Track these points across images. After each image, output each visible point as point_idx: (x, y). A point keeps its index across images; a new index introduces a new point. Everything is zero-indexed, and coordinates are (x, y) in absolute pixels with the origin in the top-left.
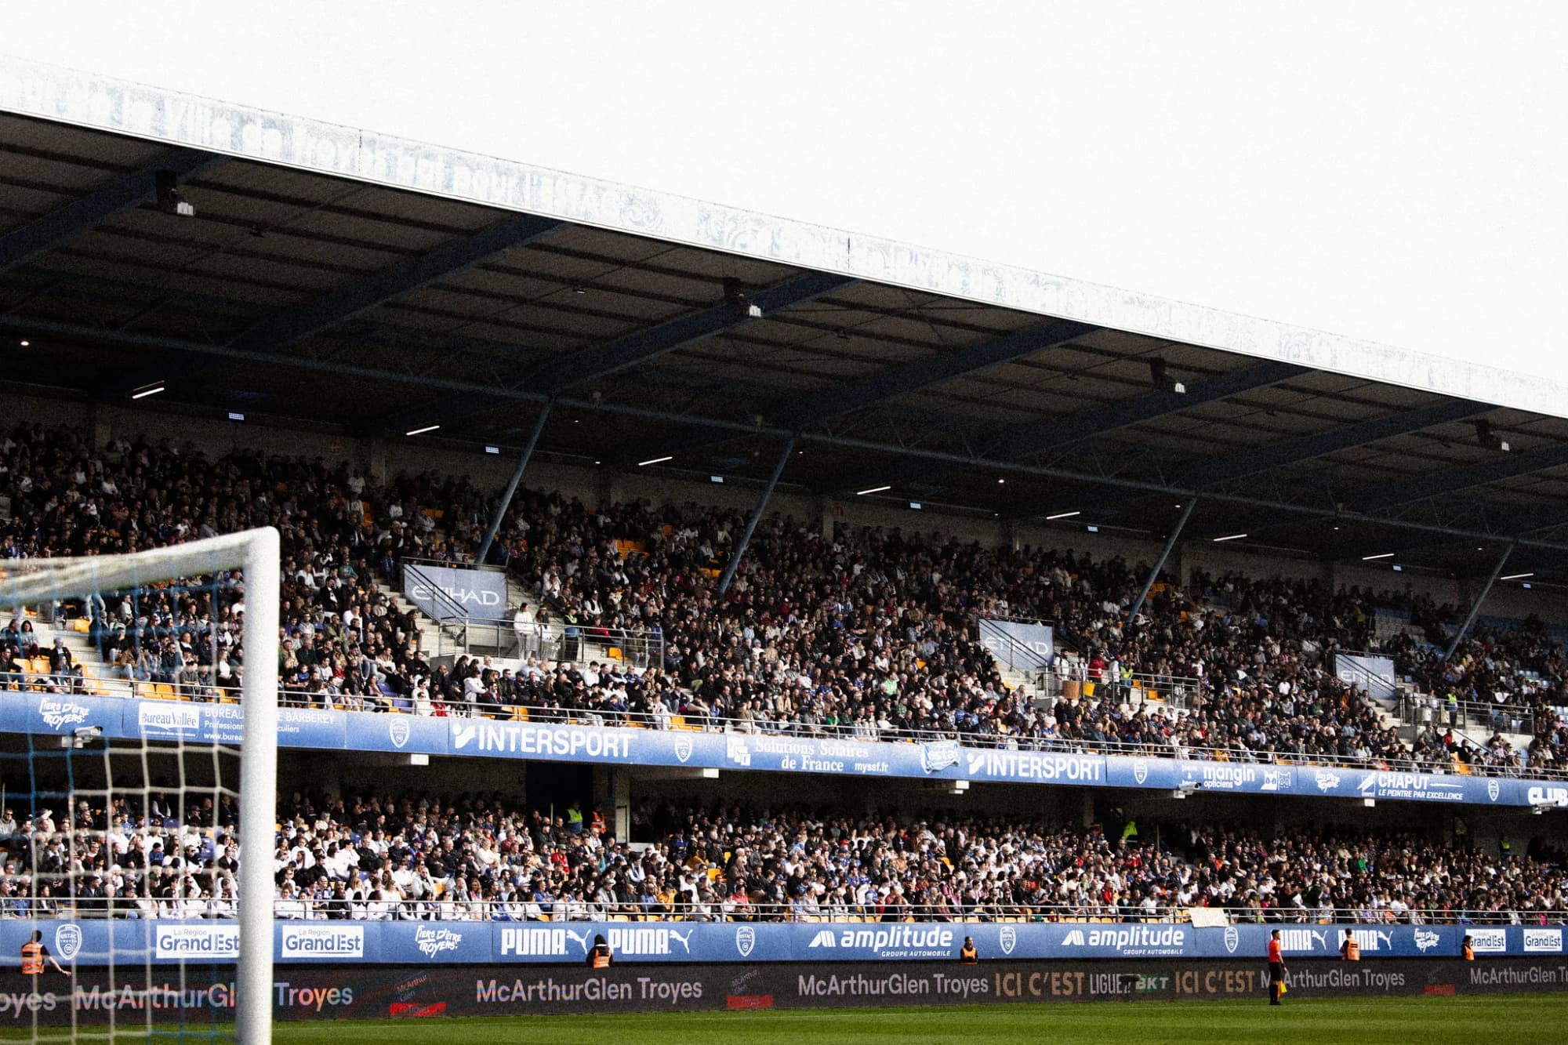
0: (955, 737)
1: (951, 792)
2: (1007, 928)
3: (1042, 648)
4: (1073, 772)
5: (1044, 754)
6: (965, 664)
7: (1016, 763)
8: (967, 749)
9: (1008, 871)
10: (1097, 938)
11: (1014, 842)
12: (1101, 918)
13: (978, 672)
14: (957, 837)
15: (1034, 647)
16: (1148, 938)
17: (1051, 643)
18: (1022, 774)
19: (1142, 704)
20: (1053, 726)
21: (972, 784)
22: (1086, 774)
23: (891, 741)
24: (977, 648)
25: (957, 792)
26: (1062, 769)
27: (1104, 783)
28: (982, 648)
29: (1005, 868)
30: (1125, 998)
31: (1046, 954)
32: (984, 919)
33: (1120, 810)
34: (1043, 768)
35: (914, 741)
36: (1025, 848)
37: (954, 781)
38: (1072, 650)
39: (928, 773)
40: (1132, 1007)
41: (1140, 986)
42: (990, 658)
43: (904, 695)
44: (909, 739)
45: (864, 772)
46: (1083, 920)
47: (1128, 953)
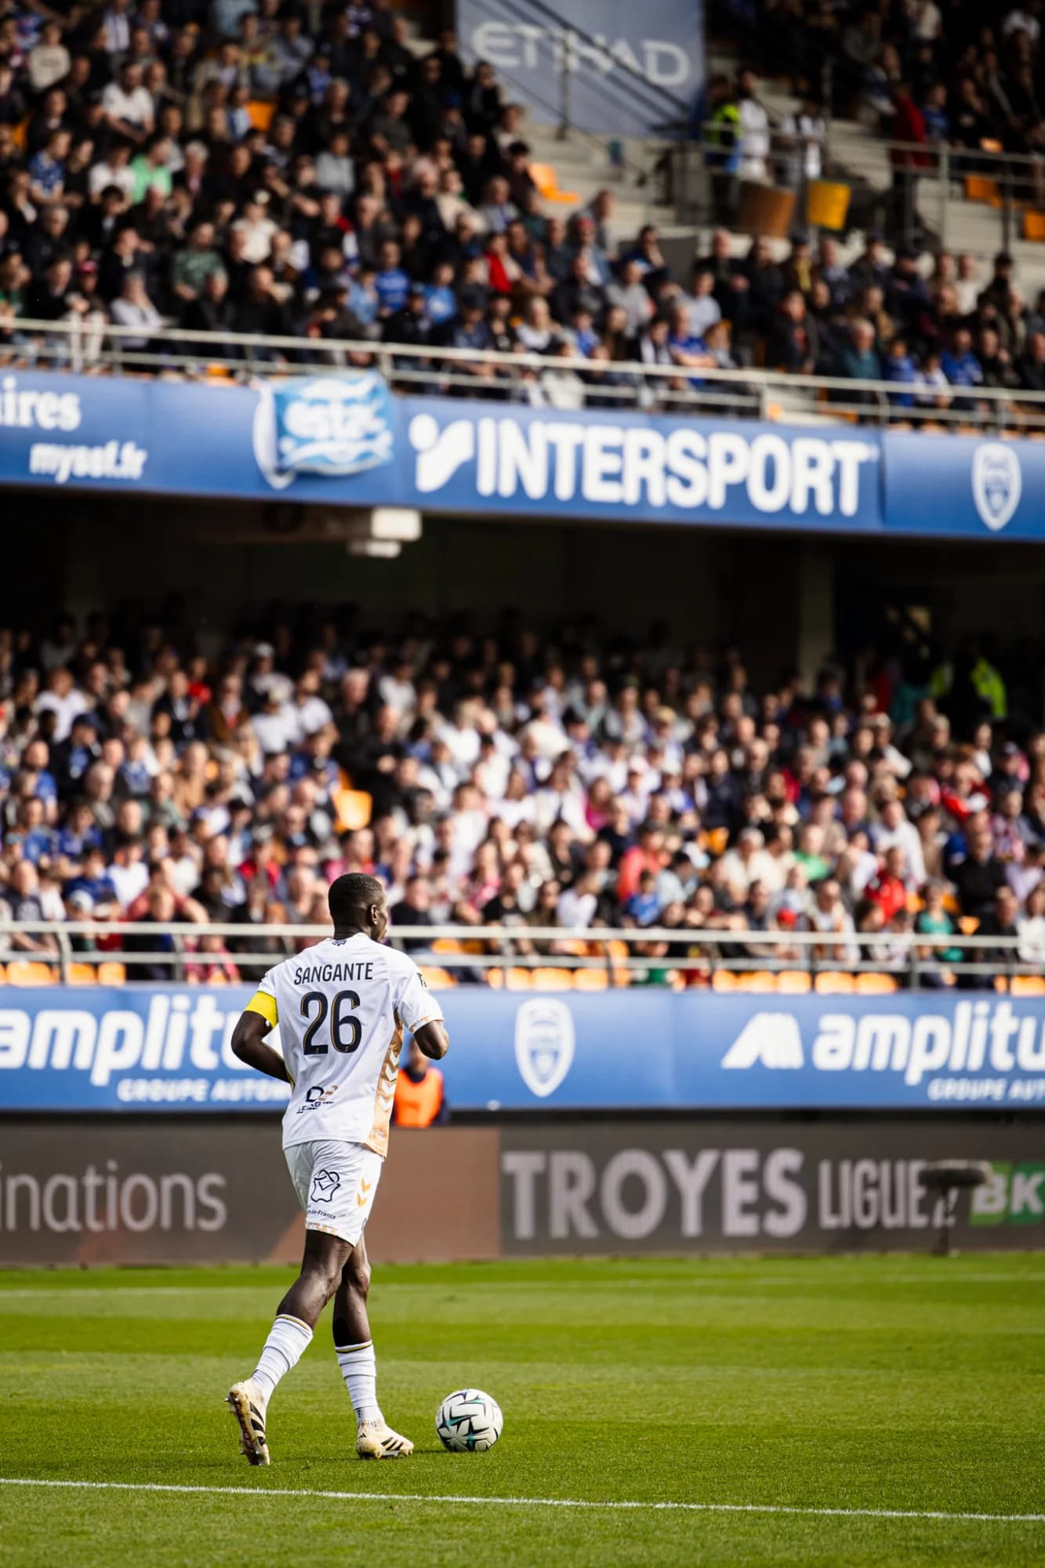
0: (372, 362)
1: (356, 548)
2: (543, 1007)
3: (667, 63)
4: (770, 483)
5: (670, 420)
6: (408, 116)
7: (579, 452)
8: (415, 402)
9: (546, 820)
10: (844, 1042)
11: (569, 720)
12: (855, 974)
13: (453, 140)
14: (374, 701)
15: (640, 55)
16: (1013, 1044)
17: (696, 41)
18: (597, 491)
19: (1003, 261)
20: (710, 330)
21: (430, 523)
22: (812, 493)
23: (155, 370)
24: (449, 61)
25: (376, 549)
26: (734, 475)
27: (873, 525)
28: (468, 62)
29: (538, 810)
30: (940, 1243)
31: (671, 1097)
32: (466, 976)
33: (921, 616)
34: (668, 472)
35: (231, 374)
36: (605, 741)
37: (363, 513)
38: (769, 72)
39: (280, 483)
40: (958, 1268)
41: (987, 1201)
42: (492, 94)
43: (203, 211)
44: (217, 365)
45: (62, 478)
46: (794, 984)
47: (943, 1092)
